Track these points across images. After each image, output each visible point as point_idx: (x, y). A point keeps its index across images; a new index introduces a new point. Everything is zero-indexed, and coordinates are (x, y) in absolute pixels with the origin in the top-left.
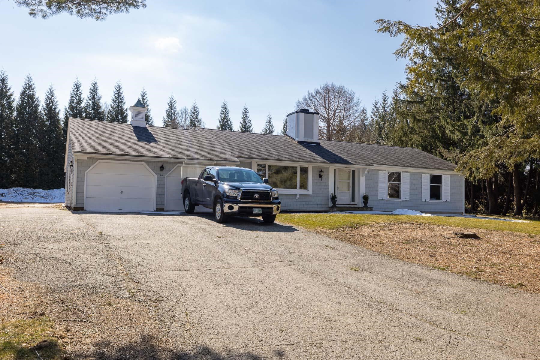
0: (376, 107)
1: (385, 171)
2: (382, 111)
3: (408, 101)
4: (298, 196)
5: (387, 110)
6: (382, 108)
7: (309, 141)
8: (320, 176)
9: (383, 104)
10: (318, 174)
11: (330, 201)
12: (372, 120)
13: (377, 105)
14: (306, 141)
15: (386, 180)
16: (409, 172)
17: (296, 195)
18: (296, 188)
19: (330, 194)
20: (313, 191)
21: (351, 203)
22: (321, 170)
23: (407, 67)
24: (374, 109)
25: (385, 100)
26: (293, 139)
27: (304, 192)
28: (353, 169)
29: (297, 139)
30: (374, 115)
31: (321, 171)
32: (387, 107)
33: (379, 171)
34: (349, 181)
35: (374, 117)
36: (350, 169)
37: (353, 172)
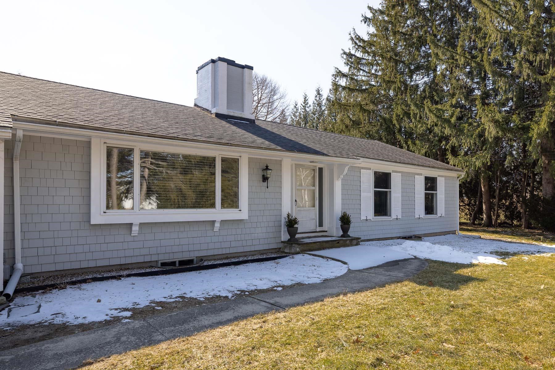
0: (295, 107)
1: (370, 169)
2: (303, 110)
3: (349, 88)
4: (217, 225)
5: (308, 110)
6: (302, 107)
7: (236, 115)
8: (265, 179)
9: (304, 103)
10: (261, 173)
11: (284, 229)
12: (292, 121)
13: (296, 105)
14: (232, 114)
15: (371, 187)
16: (399, 172)
17: (213, 222)
18: (213, 206)
19: (284, 215)
20: (250, 210)
21: (319, 229)
22: (267, 166)
23: (342, 52)
24: (294, 109)
25: (306, 100)
26: (208, 110)
27: (231, 214)
28: (321, 166)
29: (214, 111)
30: (294, 115)
31: (267, 168)
32: (308, 107)
33: (362, 170)
34: (314, 188)
35: (293, 117)
36: (316, 166)
37: (321, 170)
